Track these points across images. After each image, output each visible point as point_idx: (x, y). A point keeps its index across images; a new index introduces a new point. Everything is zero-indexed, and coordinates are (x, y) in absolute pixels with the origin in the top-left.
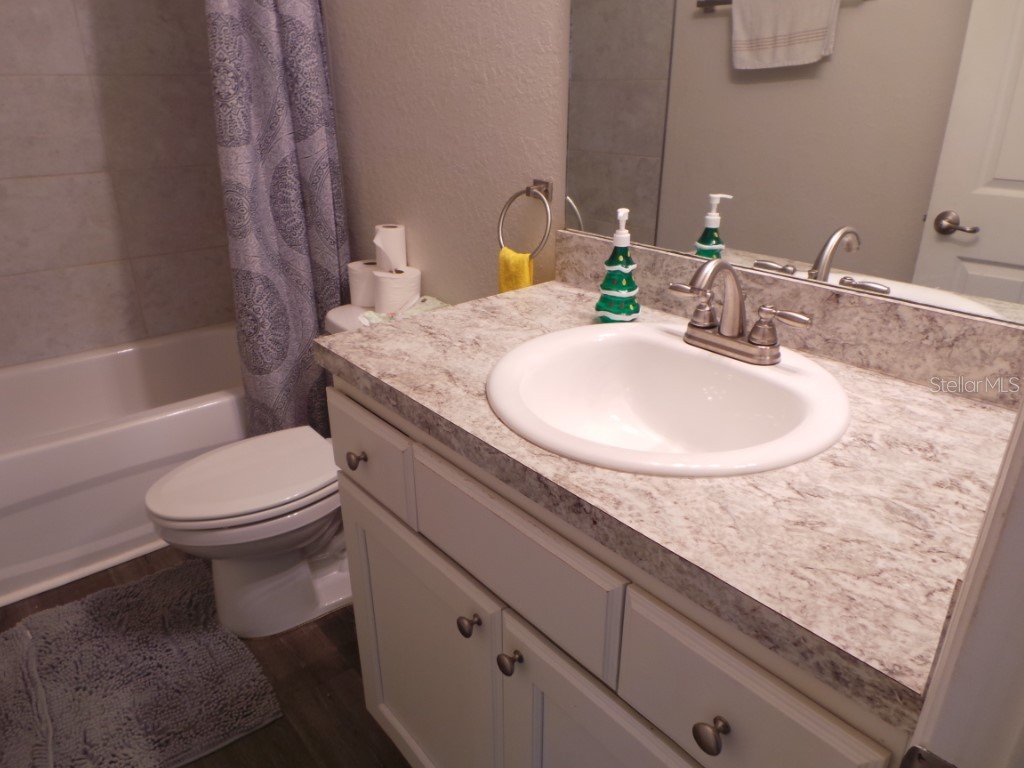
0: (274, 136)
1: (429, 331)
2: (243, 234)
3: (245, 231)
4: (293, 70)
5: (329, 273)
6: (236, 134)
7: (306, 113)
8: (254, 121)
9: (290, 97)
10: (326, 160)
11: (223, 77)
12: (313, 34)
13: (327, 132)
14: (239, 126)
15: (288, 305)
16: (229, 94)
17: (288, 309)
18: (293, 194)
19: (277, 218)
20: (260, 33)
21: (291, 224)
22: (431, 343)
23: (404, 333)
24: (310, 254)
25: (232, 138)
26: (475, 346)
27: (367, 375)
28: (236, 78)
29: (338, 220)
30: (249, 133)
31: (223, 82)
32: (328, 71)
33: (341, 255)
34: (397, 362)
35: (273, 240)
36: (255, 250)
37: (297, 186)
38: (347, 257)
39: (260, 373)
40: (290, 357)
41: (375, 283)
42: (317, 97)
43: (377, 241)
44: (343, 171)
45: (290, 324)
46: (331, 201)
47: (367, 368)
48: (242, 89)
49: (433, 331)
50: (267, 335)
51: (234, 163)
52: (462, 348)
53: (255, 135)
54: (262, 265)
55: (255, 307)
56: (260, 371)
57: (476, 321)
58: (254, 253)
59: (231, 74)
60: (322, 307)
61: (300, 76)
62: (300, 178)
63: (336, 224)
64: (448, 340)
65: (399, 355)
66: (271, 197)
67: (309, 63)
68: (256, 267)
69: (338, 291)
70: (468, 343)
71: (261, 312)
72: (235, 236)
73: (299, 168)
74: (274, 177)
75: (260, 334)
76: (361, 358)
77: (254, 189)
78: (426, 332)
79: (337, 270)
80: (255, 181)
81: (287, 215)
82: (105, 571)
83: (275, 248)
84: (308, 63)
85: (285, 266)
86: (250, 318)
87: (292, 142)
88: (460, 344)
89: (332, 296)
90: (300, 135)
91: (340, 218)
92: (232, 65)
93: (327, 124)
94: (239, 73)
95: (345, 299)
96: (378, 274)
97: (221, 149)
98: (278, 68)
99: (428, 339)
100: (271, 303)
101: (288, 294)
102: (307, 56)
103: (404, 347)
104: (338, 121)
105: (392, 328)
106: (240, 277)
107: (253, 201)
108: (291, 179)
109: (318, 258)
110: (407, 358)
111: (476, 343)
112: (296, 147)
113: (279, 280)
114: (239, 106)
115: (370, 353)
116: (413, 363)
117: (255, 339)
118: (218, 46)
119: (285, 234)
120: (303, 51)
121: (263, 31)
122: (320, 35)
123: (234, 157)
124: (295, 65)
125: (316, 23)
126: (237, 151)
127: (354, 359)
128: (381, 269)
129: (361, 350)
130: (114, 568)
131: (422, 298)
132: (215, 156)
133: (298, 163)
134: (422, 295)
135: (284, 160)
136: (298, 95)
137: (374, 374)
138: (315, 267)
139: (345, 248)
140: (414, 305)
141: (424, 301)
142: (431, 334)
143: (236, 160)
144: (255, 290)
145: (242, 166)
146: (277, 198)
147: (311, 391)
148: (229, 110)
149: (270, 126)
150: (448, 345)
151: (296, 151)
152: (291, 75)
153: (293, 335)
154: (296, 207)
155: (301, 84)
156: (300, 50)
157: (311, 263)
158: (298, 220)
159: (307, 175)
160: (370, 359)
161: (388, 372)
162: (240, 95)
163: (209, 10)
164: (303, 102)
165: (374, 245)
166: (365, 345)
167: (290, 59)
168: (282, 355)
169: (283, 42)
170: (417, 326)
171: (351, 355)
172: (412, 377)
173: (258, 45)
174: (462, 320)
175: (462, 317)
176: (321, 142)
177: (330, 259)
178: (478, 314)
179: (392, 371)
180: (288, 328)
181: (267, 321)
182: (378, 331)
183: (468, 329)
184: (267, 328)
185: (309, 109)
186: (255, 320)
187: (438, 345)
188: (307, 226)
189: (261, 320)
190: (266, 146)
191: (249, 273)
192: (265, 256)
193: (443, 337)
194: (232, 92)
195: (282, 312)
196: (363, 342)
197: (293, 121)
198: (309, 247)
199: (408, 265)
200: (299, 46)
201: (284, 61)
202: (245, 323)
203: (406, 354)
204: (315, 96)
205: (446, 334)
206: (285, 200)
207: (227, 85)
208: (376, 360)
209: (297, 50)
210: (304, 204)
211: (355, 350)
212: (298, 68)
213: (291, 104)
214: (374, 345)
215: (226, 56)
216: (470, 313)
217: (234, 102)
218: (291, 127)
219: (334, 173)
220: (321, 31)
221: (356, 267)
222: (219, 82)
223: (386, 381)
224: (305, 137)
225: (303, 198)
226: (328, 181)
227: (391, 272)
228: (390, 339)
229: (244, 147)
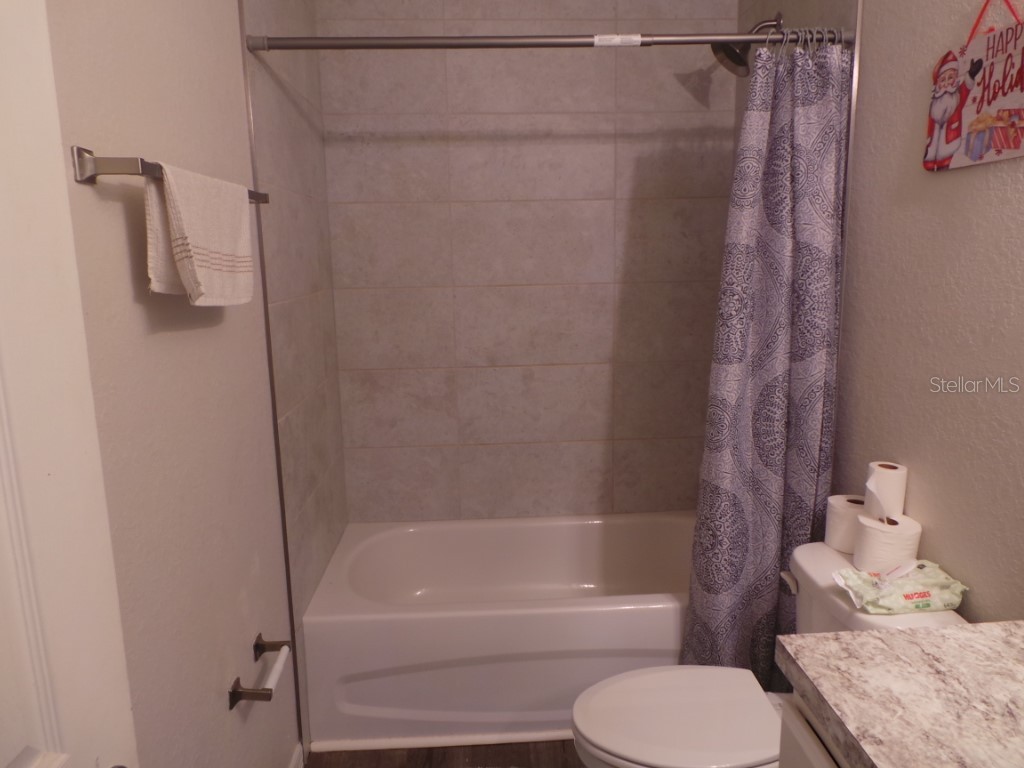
0: (770, 354)
1: (936, 667)
2: (718, 449)
3: (720, 446)
4: (801, 293)
5: (802, 501)
6: (731, 353)
7: (808, 334)
8: (751, 338)
9: (793, 317)
10: (821, 383)
11: (728, 300)
12: (830, 258)
13: (828, 353)
14: (735, 345)
15: (751, 525)
16: (731, 315)
17: (751, 529)
18: (779, 414)
19: (756, 435)
20: (773, 258)
21: (771, 444)
22: (938, 691)
23: (898, 658)
24: (785, 477)
25: (726, 356)
26: (1008, 719)
27: (841, 724)
28: (741, 300)
29: (823, 445)
30: (744, 352)
31: (727, 304)
32: (840, 291)
33: (820, 483)
34: (886, 715)
35: (749, 455)
36: (727, 466)
37: (783, 406)
38: (827, 487)
39: (709, 591)
40: (743, 582)
41: (859, 531)
42: (823, 320)
43: (871, 485)
44: (839, 394)
45: (750, 545)
46: (819, 426)
47: (843, 713)
48: (745, 311)
49: (943, 669)
50: (724, 554)
51: (723, 379)
52: (987, 717)
53: (750, 352)
54: (732, 482)
55: (717, 523)
56: (709, 588)
57: (1010, 665)
58: (726, 470)
59: (736, 297)
60: (788, 535)
61: (808, 298)
62: (789, 397)
63: (821, 450)
64: (965, 693)
65: (890, 701)
66: (754, 413)
67: (820, 286)
68: (726, 484)
69: (810, 523)
70: (997, 708)
71: (722, 529)
72: (711, 449)
73: (789, 387)
74: (761, 394)
75: (717, 551)
76: (835, 689)
77: (739, 406)
78: (931, 666)
79: (813, 500)
80: (741, 398)
81: (768, 434)
82: (526, 744)
83: (749, 465)
84: (818, 286)
85: (755, 485)
86: (711, 532)
87: (787, 361)
88: (982, 707)
89: (801, 527)
90: (797, 355)
91: (826, 443)
92: (739, 288)
93: (829, 346)
94: (745, 296)
95: (818, 534)
96: (864, 520)
97: (714, 365)
98: (785, 290)
99: (933, 682)
100: (734, 522)
101: (753, 513)
102: (819, 279)
103: (898, 687)
104: (842, 342)
105: (881, 645)
106: (708, 489)
107: (735, 418)
108: (779, 398)
109: (793, 483)
110: (900, 712)
111: (1011, 714)
112: (790, 366)
113: (747, 499)
114: (739, 326)
115: (849, 686)
116: (908, 723)
117: (711, 555)
118: (729, 271)
119: (762, 452)
120: (815, 274)
121: (777, 256)
122: (837, 256)
123: (724, 374)
124: (804, 288)
125: (835, 247)
126: (728, 368)
127: (826, 688)
128: (869, 514)
129: (837, 674)
130: (536, 743)
131: (921, 562)
132: (707, 371)
133: (789, 382)
134: (919, 557)
135: (776, 378)
136: (803, 317)
137: (851, 727)
138: (787, 490)
139: (827, 476)
140: (907, 575)
141: (921, 567)
142: (938, 672)
143: (726, 376)
144: (720, 506)
145: (732, 384)
146: (760, 415)
147: (759, 622)
148: (727, 329)
149: (766, 345)
150: (965, 704)
151: (790, 370)
152: (798, 297)
153: (750, 558)
154: (779, 426)
155: (807, 306)
156: (812, 274)
157: (785, 485)
158: (779, 440)
159: (797, 396)
160: (847, 696)
161: (872, 732)
162: (742, 315)
163: (728, 241)
164: (807, 324)
165: (866, 486)
166: (843, 665)
167: (800, 282)
168: (736, 579)
169: (795, 266)
170: (918, 650)
171: (821, 681)
172: (907, 756)
173: (770, 268)
174: (988, 658)
175: (987, 651)
176: (819, 365)
177: (808, 489)
178: (1014, 652)
179: (877, 731)
180: (747, 550)
181: (726, 539)
182: (862, 645)
183: (997, 678)
184: (725, 547)
185: (812, 331)
186: (714, 536)
187: (948, 699)
188: (787, 447)
189: (720, 538)
190: (759, 363)
191: (717, 488)
192: (737, 474)
193: (955, 684)
194: (734, 313)
195: (744, 533)
196: (840, 659)
197: (792, 341)
198: (786, 468)
199: (904, 513)
200: (812, 270)
201: (794, 282)
202: (705, 536)
203: (899, 702)
204: (821, 318)
205: (962, 679)
206: (768, 418)
207: (731, 306)
208: (856, 701)
209: (809, 273)
210: (788, 424)
211: (829, 672)
212: (807, 290)
213: (793, 323)
214: (856, 670)
215: (735, 280)
216: (1000, 647)
217: (735, 322)
218: (788, 346)
219: (827, 395)
220: (839, 253)
221: (837, 502)
222: (724, 304)
223: (869, 749)
224: (802, 359)
225: (788, 418)
226: (820, 406)
227: (881, 520)
228: (877, 665)
229: (735, 365)
